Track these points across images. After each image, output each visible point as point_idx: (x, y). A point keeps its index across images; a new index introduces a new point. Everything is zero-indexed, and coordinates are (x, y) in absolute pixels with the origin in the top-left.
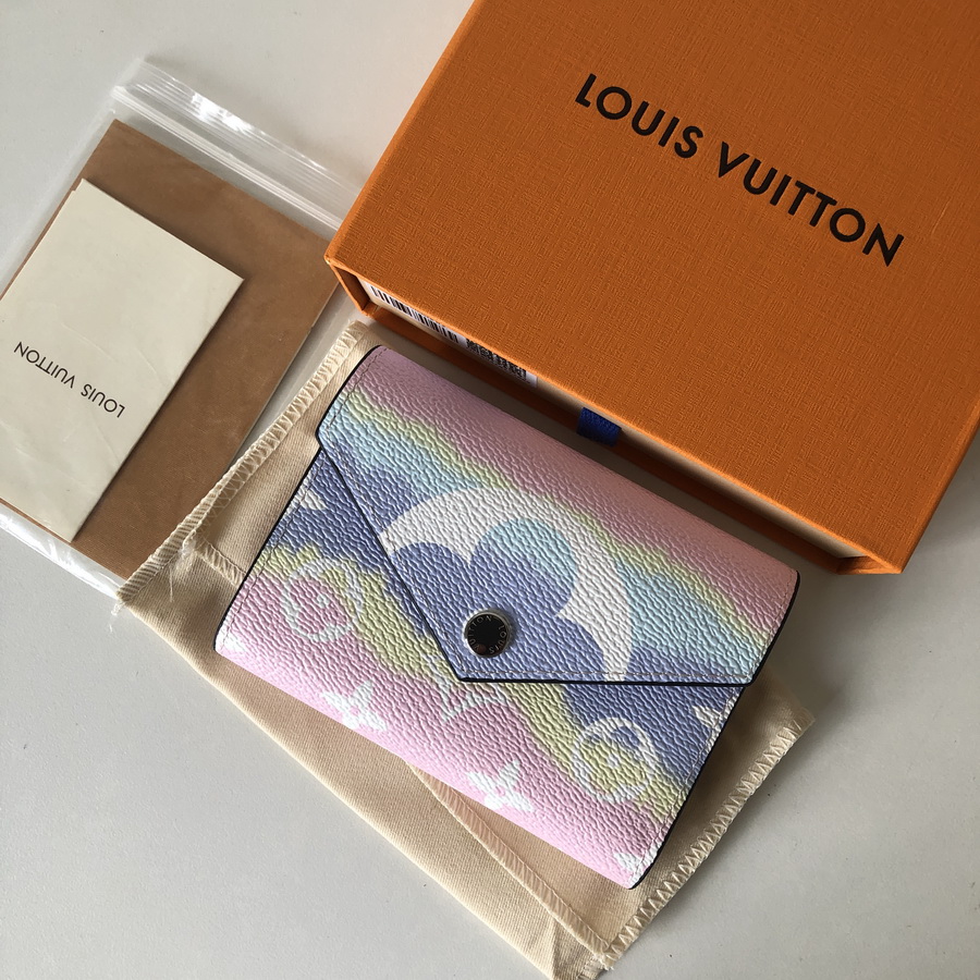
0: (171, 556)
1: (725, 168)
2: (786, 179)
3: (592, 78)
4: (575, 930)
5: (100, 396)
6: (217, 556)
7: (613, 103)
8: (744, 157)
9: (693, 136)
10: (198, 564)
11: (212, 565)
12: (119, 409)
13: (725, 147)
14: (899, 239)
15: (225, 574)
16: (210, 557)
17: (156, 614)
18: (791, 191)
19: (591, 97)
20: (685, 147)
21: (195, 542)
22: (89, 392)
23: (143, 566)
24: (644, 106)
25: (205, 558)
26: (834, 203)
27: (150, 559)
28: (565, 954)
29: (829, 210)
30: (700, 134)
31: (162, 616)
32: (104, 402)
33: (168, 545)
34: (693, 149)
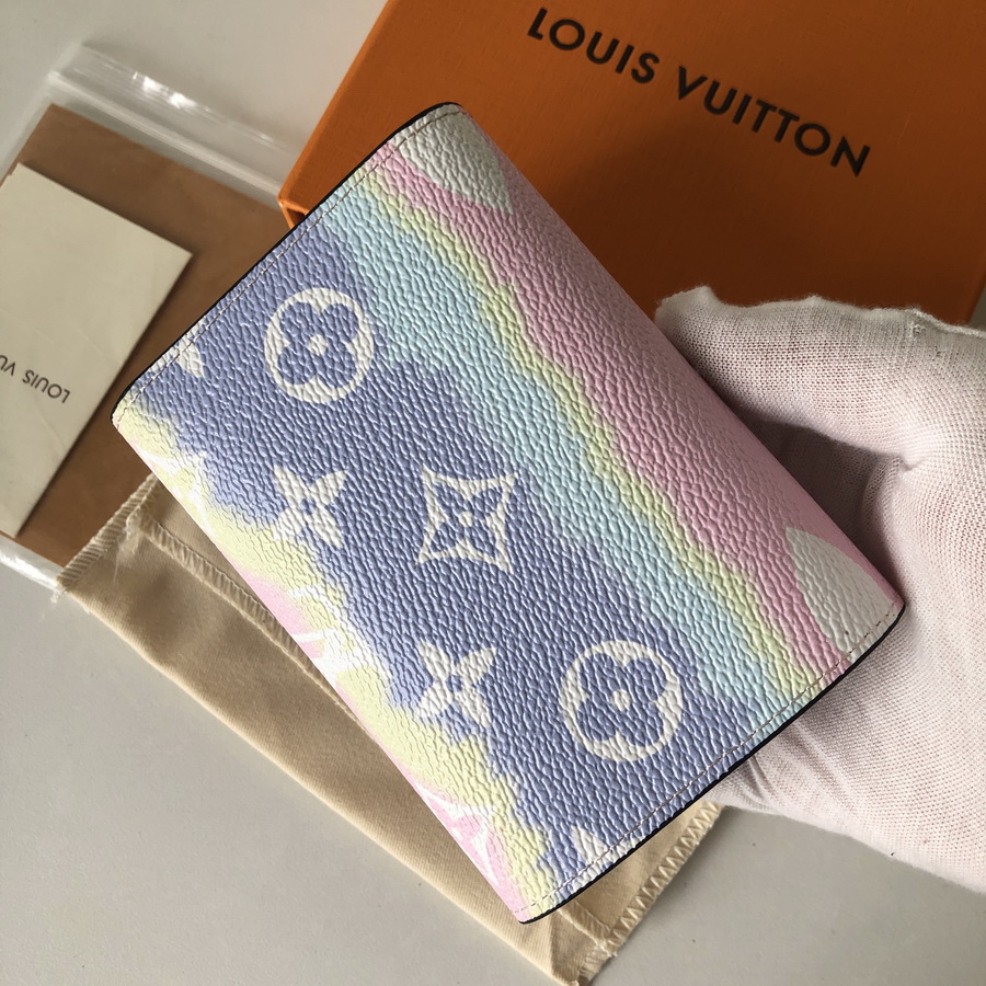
0: (116, 537)
1: (684, 90)
2: (747, 99)
3: (543, 13)
4: (572, 916)
5: (44, 382)
6: (164, 536)
7: (566, 34)
8: (702, 79)
9: (649, 62)
10: (145, 545)
11: (160, 546)
12: (64, 394)
13: (683, 71)
14: (866, 150)
15: (174, 555)
16: (157, 537)
17: (99, 599)
18: (753, 110)
19: (544, 29)
20: (642, 72)
21: (140, 519)
22: (31, 379)
23: (85, 549)
24: (598, 36)
25: (152, 539)
26: (797, 118)
27: (93, 541)
28: (564, 946)
29: (793, 126)
30: (656, 60)
31: (107, 601)
32: (48, 388)
33: (112, 525)
34: (650, 74)
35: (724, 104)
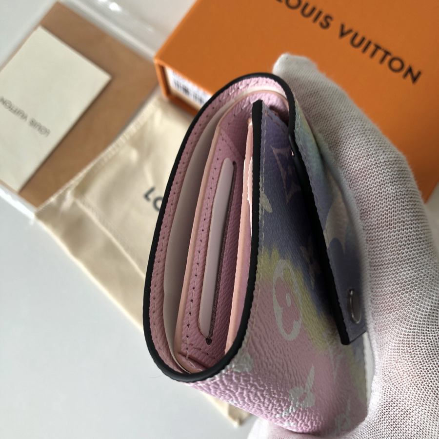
1: (342, 34)
2: (369, 43)
7: (292, 2)
8: (351, 31)
9: (329, 20)
10: (74, 204)
11: (81, 206)
13: (343, 26)
14: (419, 73)
15: (87, 211)
16: (81, 202)
18: (372, 48)
20: (324, 24)
21: (74, 193)
22: (33, 123)
24: (307, 4)
25: (78, 202)
26: (390, 54)
27: (51, 199)
29: (388, 58)
30: (332, 19)
34: (328, 25)
35: (360, 43)
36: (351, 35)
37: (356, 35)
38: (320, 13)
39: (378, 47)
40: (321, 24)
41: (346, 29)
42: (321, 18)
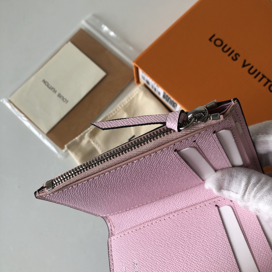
1: (244, 66)
2: (259, 73)
3: (214, 36)
7: (218, 43)
8: (249, 64)
9: (237, 56)
12: (67, 101)
13: (245, 61)
18: (260, 76)
20: (235, 58)
22: (60, 96)
24: (226, 46)
26: (271, 82)
29: (269, 84)
34: (236, 59)
35: (253, 72)
36: (249, 67)
37: (252, 67)
38: (233, 51)
39: (264, 76)
40: (232, 58)
41: (246, 63)
42: (233, 55)
